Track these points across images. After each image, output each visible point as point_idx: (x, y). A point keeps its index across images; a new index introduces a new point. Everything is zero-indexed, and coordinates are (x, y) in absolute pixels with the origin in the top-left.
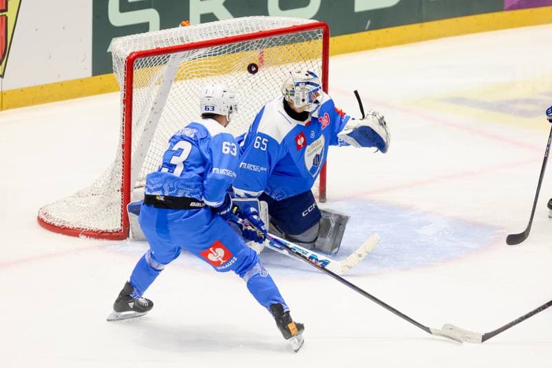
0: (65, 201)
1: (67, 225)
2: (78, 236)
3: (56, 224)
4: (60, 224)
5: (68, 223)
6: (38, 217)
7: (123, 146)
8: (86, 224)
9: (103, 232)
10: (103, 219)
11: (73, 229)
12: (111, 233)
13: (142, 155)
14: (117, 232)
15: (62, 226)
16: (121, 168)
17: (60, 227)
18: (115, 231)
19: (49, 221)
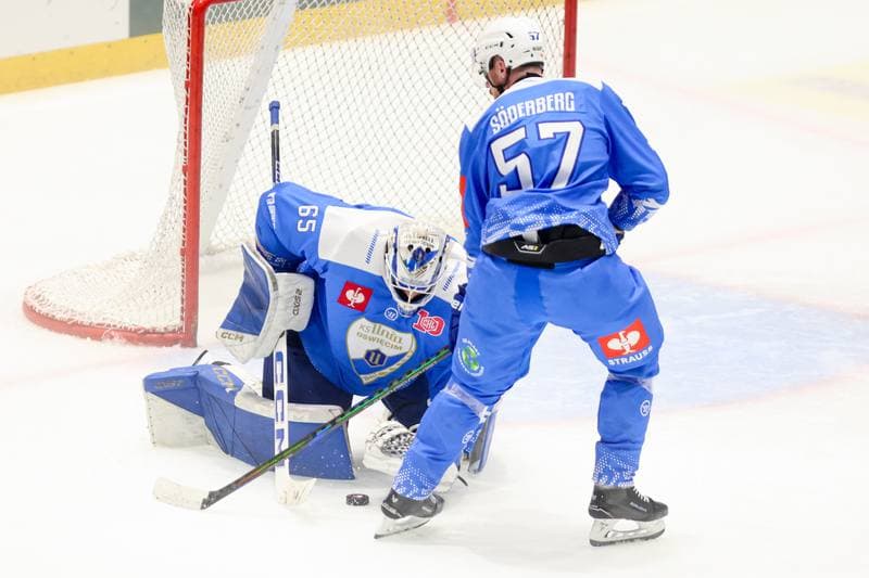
0: (75, 273)
1: (78, 318)
2: (101, 340)
3: (58, 317)
4: (66, 317)
5: (80, 314)
6: (25, 304)
7: (185, 170)
8: (114, 318)
9: (147, 332)
10: (147, 308)
11: (90, 326)
12: (163, 334)
13: (222, 187)
14: (174, 332)
15: (70, 320)
16: (182, 211)
17: (65, 323)
18: (171, 329)
19: (44, 310)
